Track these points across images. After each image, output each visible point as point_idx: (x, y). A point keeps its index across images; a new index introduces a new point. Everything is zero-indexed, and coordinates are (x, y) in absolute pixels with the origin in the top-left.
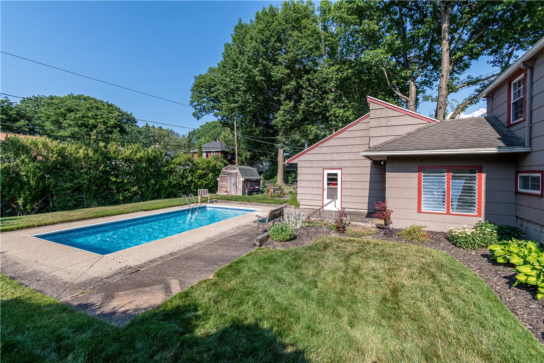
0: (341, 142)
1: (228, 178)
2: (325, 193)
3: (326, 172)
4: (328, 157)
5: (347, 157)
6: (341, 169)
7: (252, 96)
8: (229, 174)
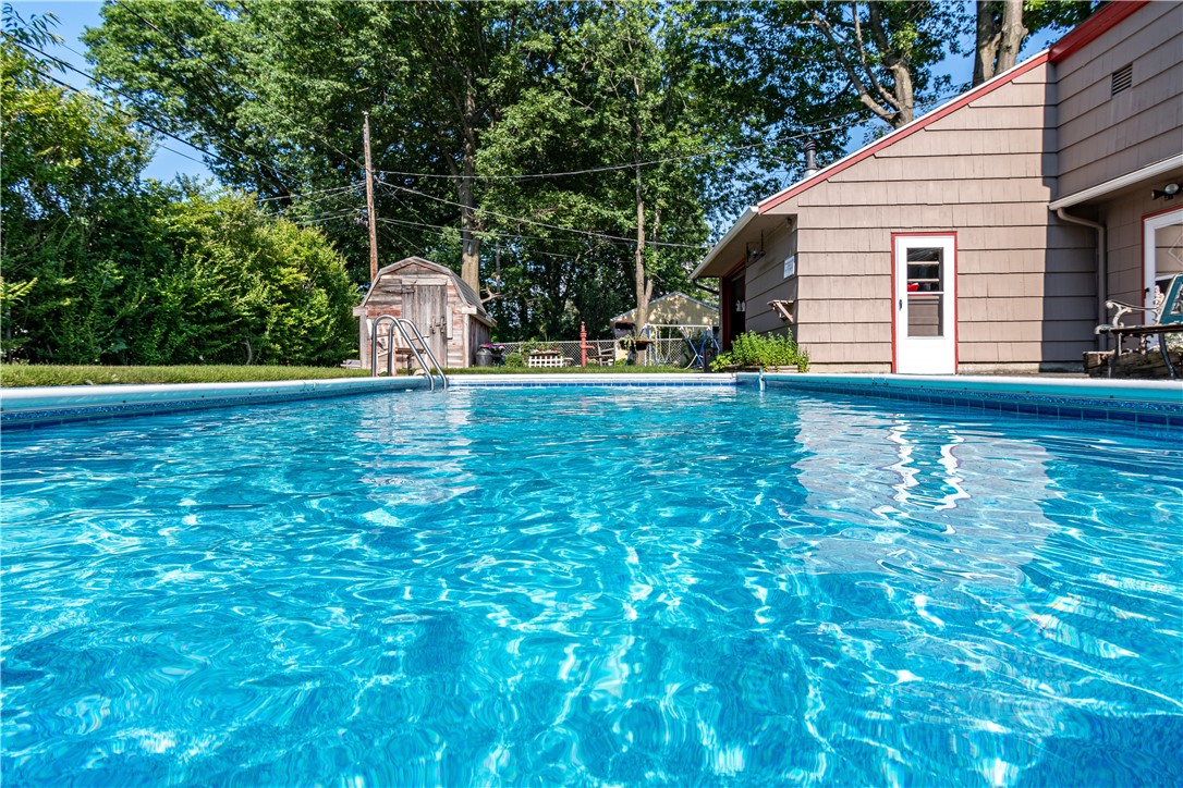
0: (955, 143)
1: (405, 306)
2: (902, 317)
3: (904, 244)
4: (909, 194)
5: (972, 192)
6: (954, 233)
7: (410, 57)
8: (409, 292)
